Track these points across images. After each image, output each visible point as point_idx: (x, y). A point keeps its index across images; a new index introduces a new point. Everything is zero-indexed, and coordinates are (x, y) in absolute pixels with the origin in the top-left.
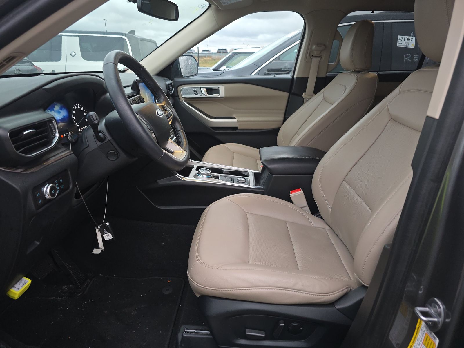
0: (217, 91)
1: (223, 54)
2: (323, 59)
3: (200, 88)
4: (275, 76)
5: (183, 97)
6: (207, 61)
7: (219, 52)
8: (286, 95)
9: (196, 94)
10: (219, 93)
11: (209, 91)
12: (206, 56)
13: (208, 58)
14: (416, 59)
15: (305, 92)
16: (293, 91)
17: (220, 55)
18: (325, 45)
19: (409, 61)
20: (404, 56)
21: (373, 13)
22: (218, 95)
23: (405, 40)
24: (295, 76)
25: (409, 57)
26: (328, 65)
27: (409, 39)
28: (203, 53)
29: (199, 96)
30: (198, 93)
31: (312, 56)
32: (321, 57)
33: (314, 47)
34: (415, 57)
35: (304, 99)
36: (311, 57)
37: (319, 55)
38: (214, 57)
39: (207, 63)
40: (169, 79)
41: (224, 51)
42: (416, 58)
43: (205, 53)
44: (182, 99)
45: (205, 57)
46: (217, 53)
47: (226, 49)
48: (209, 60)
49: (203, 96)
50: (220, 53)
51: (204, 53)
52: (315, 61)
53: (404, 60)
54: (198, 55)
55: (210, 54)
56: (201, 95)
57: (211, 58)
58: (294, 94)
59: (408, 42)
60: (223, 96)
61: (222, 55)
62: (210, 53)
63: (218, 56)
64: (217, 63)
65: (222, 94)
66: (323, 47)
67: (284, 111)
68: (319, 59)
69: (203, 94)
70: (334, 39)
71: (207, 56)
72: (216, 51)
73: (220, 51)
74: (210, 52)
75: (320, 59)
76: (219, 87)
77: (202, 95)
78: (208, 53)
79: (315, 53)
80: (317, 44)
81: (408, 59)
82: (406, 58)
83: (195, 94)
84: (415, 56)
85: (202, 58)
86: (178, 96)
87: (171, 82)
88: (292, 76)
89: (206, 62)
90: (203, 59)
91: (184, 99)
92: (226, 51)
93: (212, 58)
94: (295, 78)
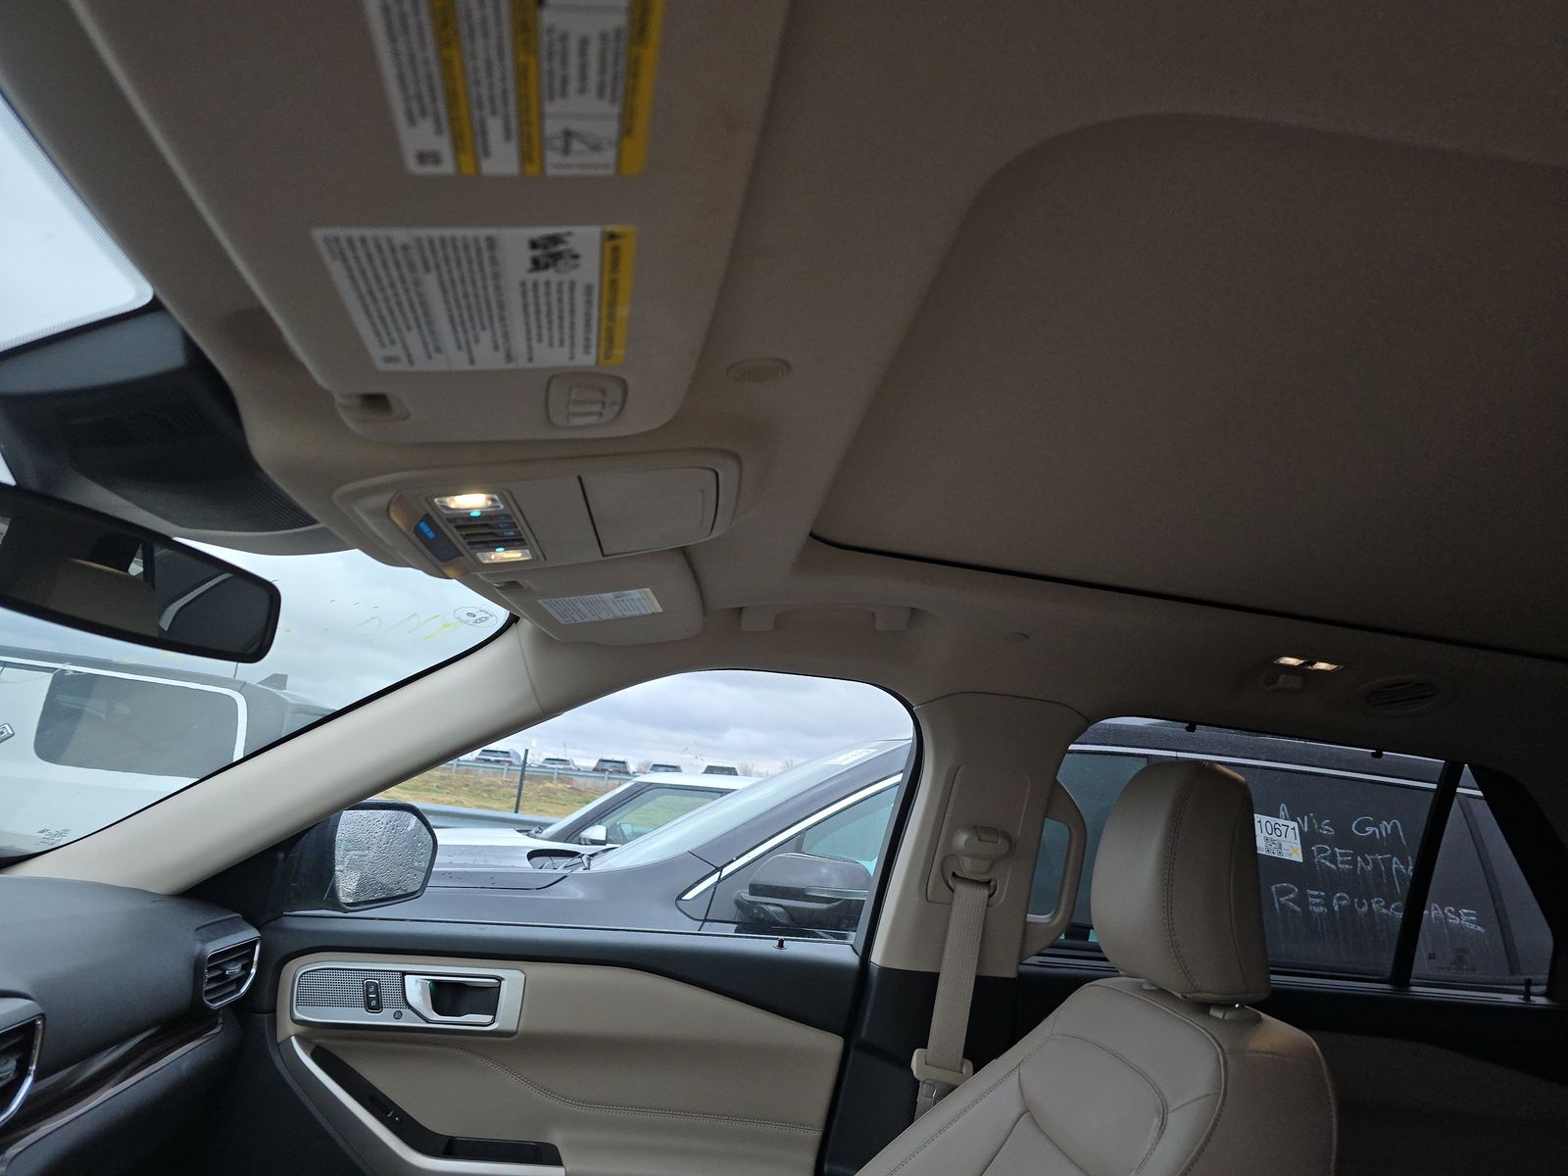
0: (486, 998)
1: (611, 776)
2: (1002, 894)
3: (404, 973)
4: (781, 945)
5: (298, 1015)
6: (555, 793)
7: (600, 768)
8: (830, 1044)
9: (373, 1004)
10: (492, 1010)
11: (445, 995)
12: (555, 776)
13: (560, 786)
14: (1317, 905)
15: (926, 1048)
16: (863, 1033)
17: (603, 777)
18: (1007, 837)
19: (1294, 911)
20: (1273, 889)
22: (488, 1018)
23: (1264, 829)
24: (877, 958)
25: (1292, 896)
26: (1026, 924)
27: (1277, 826)
28: (545, 767)
29: (384, 1019)
30: (384, 997)
31: (954, 874)
32: (992, 883)
33: (962, 838)
34: (1312, 896)
35: (917, 1083)
36: (951, 883)
37: (985, 878)
38: (579, 781)
39: (554, 800)
40: (245, 919)
41: (621, 768)
42: (1318, 901)
43: (554, 766)
44: (287, 1029)
45: (550, 779)
46: (595, 770)
47: (624, 763)
48: (564, 791)
49: (409, 1021)
50: (603, 771)
51: (551, 766)
52: (969, 899)
53: (1277, 906)
54: (523, 771)
55: (569, 772)
56: (398, 1016)
57: (569, 786)
58: (868, 1048)
59: (1274, 836)
60: (512, 1026)
61: (609, 778)
62: (571, 769)
63: (593, 780)
64: (588, 802)
65: (508, 1014)
66: (1002, 845)
67: (816, 1135)
68: (985, 892)
69: (410, 1007)
70: (1046, 816)
71: (558, 778)
72: (593, 764)
73: (604, 767)
74: (571, 766)
75: (990, 896)
76: (500, 980)
77: (406, 1012)
78: (564, 769)
79: (967, 866)
80: (977, 830)
81: (1288, 900)
82: (1282, 899)
83: (369, 1007)
84: (1311, 892)
85: (539, 783)
86: (273, 1011)
87: (251, 934)
88: (860, 952)
89: (550, 795)
90: (541, 786)
91: (300, 1029)
92: (626, 767)
93: (575, 786)
94: (874, 972)
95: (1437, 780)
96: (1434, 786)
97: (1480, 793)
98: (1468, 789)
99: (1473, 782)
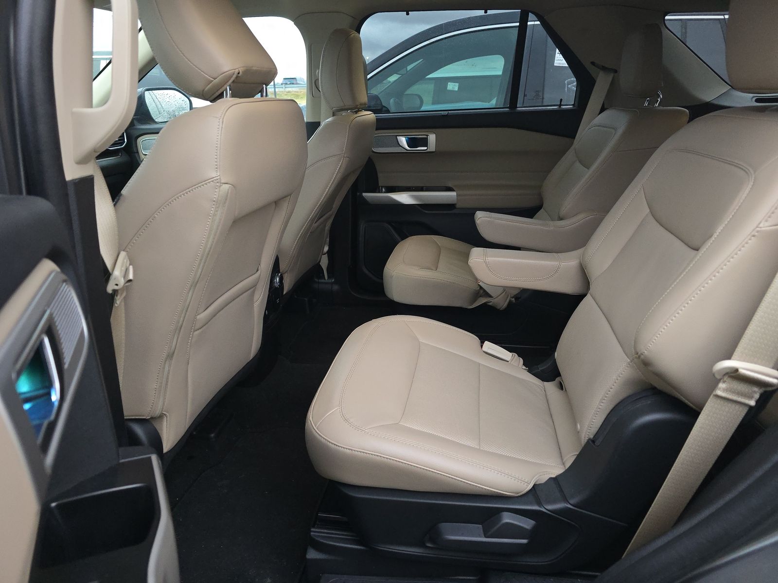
20: (566, 82)
21: (486, 12)
53: (566, 89)
82: (569, 86)
86: (138, 152)
95: (519, 21)
96: (518, 24)
97: (538, 23)
98: (533, 23)
99: (535, 18)
